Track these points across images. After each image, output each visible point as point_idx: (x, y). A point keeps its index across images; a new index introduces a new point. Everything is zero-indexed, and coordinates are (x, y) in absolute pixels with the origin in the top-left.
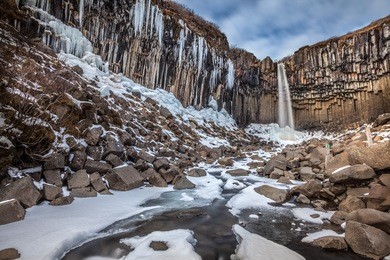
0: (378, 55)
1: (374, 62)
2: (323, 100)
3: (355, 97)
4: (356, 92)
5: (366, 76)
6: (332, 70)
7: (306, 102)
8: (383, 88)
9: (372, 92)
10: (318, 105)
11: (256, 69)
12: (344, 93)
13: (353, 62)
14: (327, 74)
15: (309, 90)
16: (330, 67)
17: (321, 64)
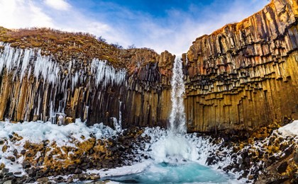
0: (277, 32)
1: (274, 41)
2: (231, 94)
3: (264, 88)
4: (264, 80)
5: (270, 59)
6: (233, 56)
7: (212, 96)
8: (291, 74)
9: (281, 79)
10: (226, 101)
11: (152, 64)
12: (252, 83)
13: (253, 43)
14: (228, 61)
15: (213, 82)
16: (230, 51)
17: (219, 50)
